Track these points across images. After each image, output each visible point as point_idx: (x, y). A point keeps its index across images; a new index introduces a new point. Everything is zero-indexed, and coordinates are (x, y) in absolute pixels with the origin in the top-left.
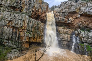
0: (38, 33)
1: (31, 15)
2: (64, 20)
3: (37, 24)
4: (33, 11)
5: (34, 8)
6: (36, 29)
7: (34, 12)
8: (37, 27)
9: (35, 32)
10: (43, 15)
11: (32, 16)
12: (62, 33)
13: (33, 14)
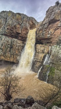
0: (11, 51)
1: (5, 33)
2: (44, 35)
3: (12, 42)
5: (8, 26)
7: (8, 30)
9: (6, 50)
10: (24, 32)
12: (39, 52)
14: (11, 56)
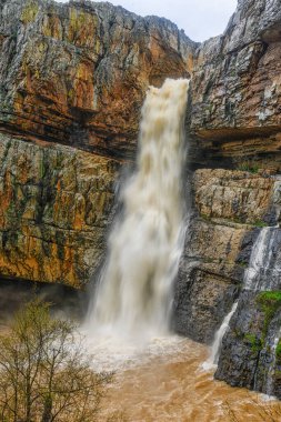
0: (46, 219)
1: (9, 116)
2: (236, 111)
4: (22, 93)
5: (24, 75)
6: (28, 197)
7: (27, 98)
8: (41, 185)
9: (19, 216)
11: (26, 125)
13: (26, 111)
14: (47, 252)
